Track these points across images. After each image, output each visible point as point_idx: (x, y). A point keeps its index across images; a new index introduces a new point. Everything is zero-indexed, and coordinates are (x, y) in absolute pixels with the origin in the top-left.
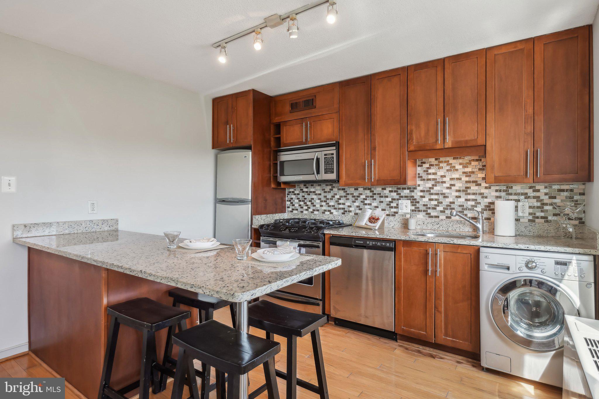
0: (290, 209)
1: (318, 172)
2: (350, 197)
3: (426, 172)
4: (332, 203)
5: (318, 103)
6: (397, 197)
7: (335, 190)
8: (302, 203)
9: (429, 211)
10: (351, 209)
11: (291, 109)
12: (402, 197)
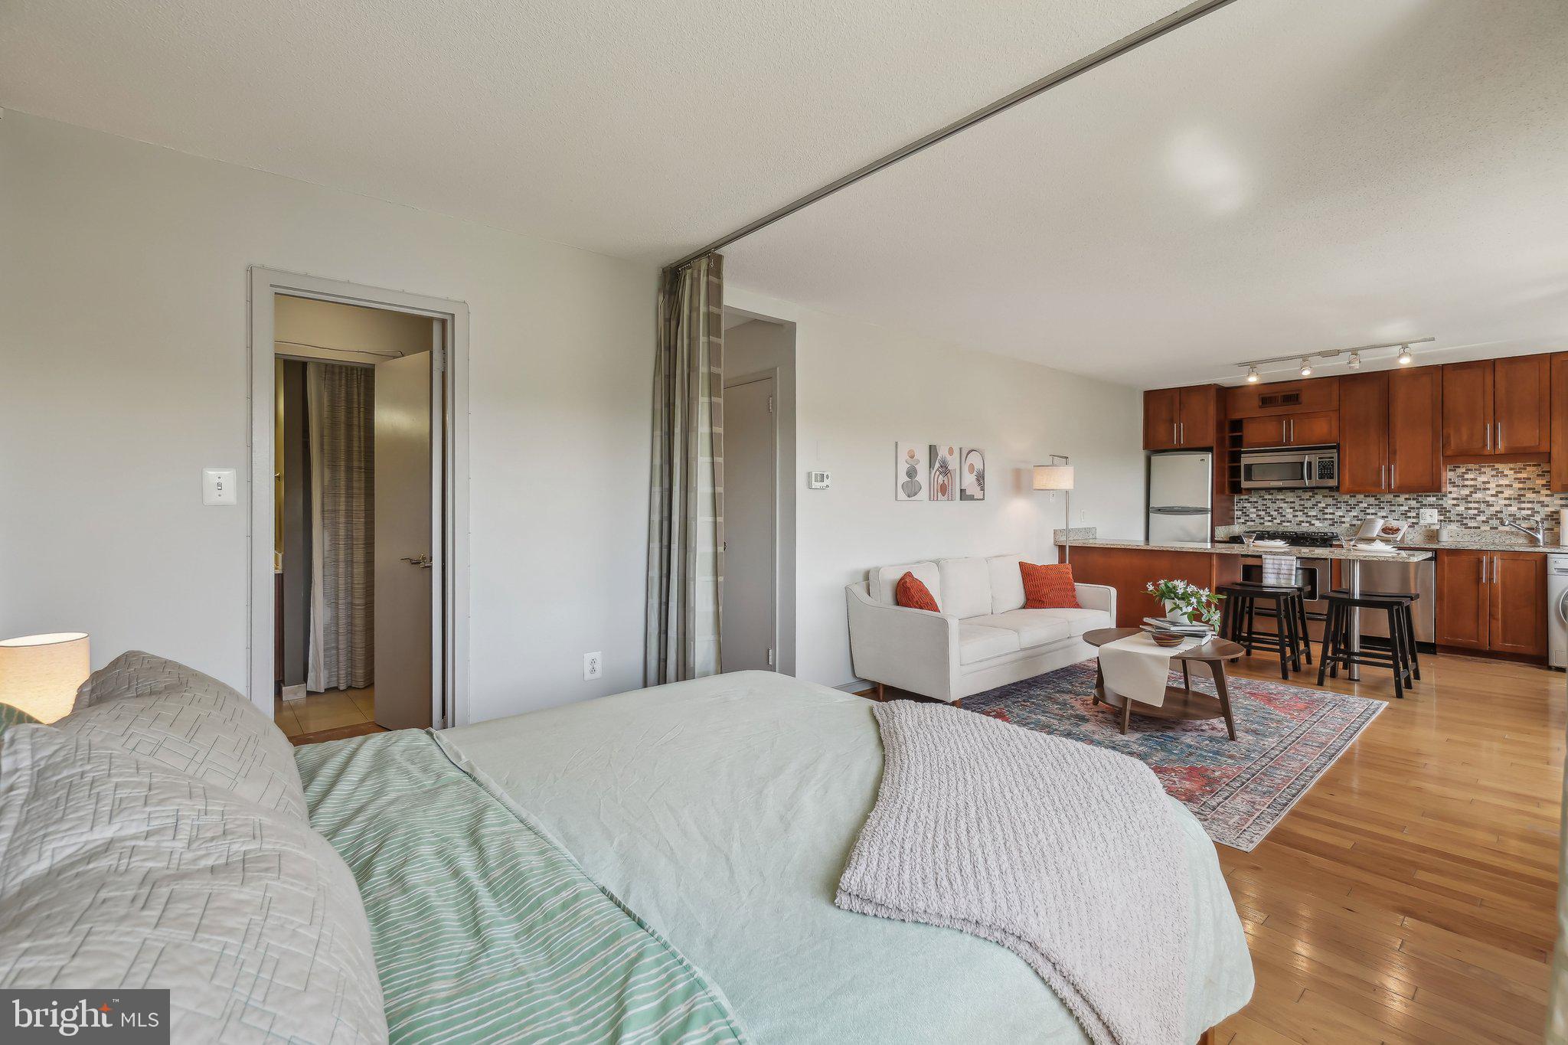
0: (1242, 521)
1: (1310, 477)
2: (1343, 505)
3: (1462, 477)
4: (1313, 513)
5: (1305, 398)
6: (1418, 505)
7: (1319, 497)
8: (1262, 513)
9: (1465, 521)
10: (1343, 520)
11: (1261, 404)
12: (1425, 505)
